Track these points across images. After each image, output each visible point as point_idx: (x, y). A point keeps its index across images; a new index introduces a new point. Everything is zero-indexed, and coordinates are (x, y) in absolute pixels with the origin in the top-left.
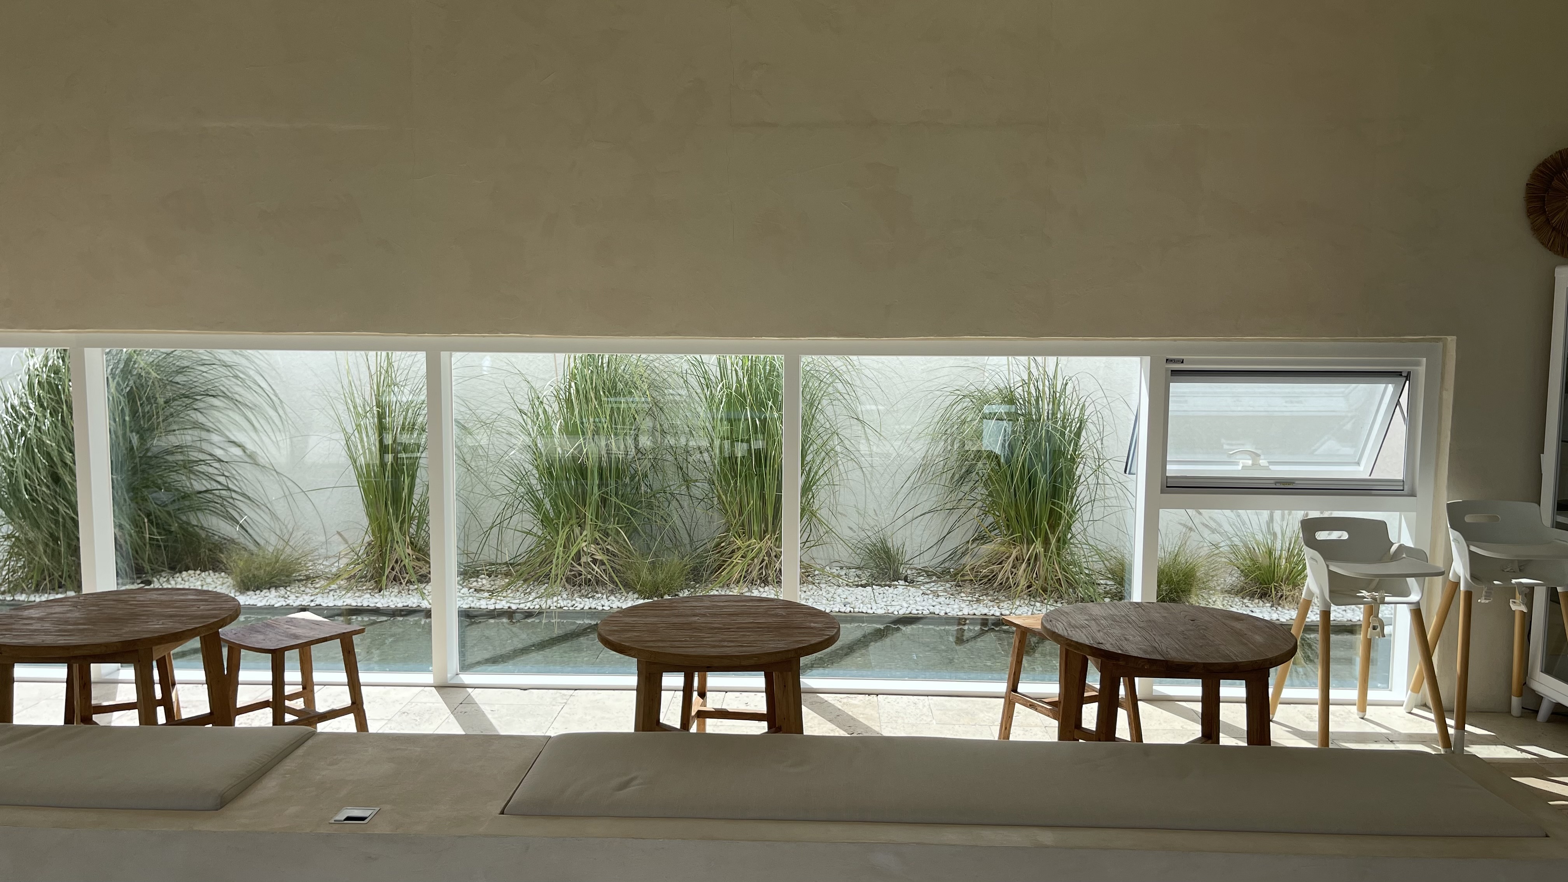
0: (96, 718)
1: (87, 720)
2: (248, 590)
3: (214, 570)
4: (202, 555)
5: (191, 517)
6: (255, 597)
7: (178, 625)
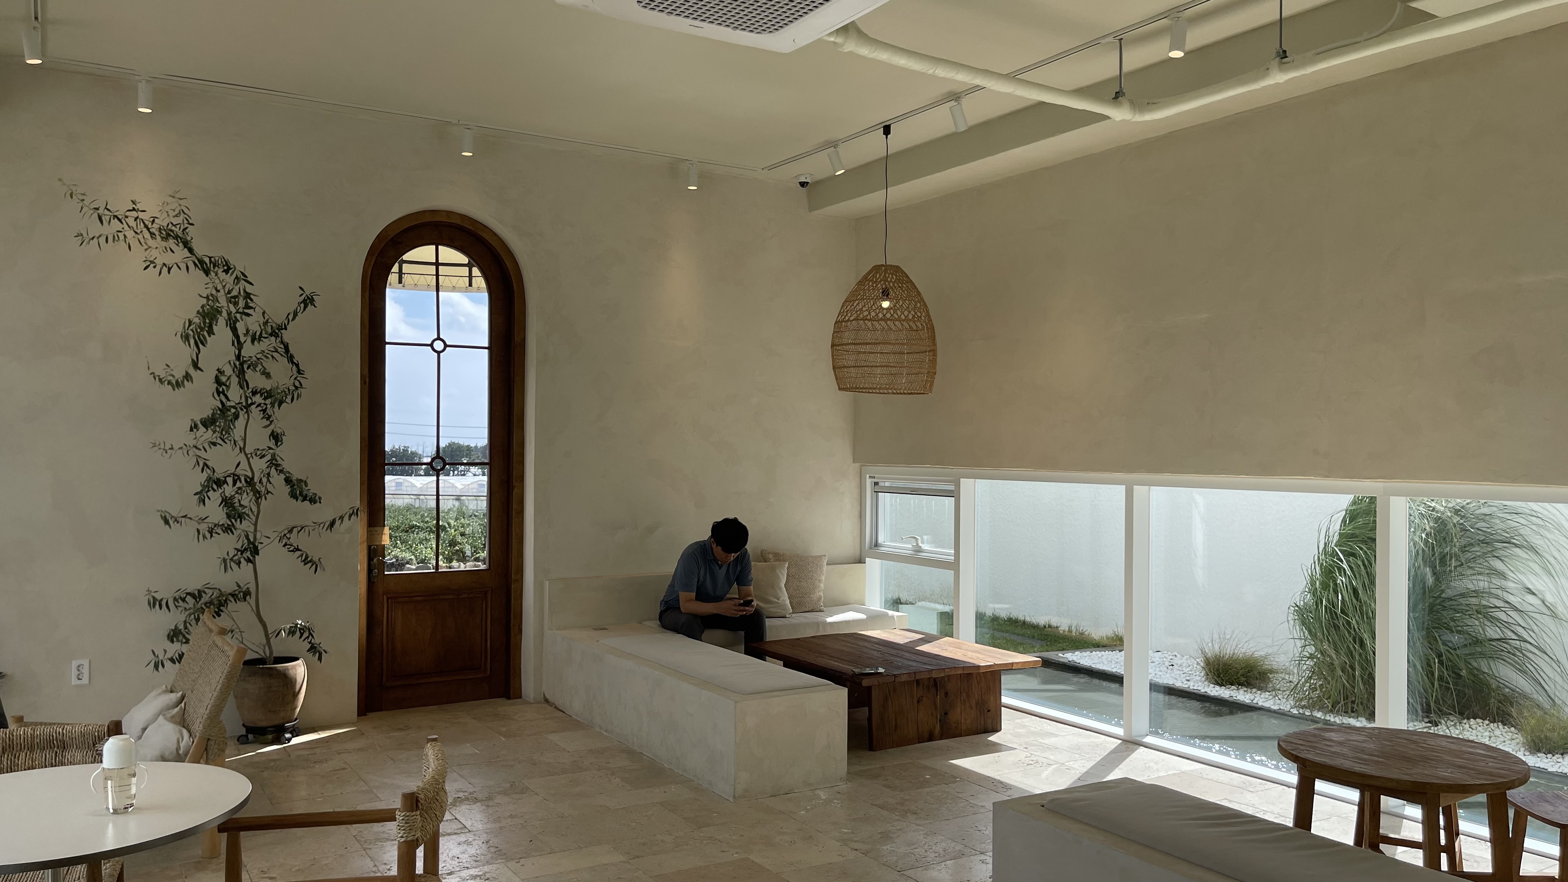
0: (1382, 847)
1: (1375, 847)
2: (1539, 751)
3: (1504, 724)
4: (1492, 705)
5: (1482, 664)
6: (1546, 760)
7: (1466, 777)
